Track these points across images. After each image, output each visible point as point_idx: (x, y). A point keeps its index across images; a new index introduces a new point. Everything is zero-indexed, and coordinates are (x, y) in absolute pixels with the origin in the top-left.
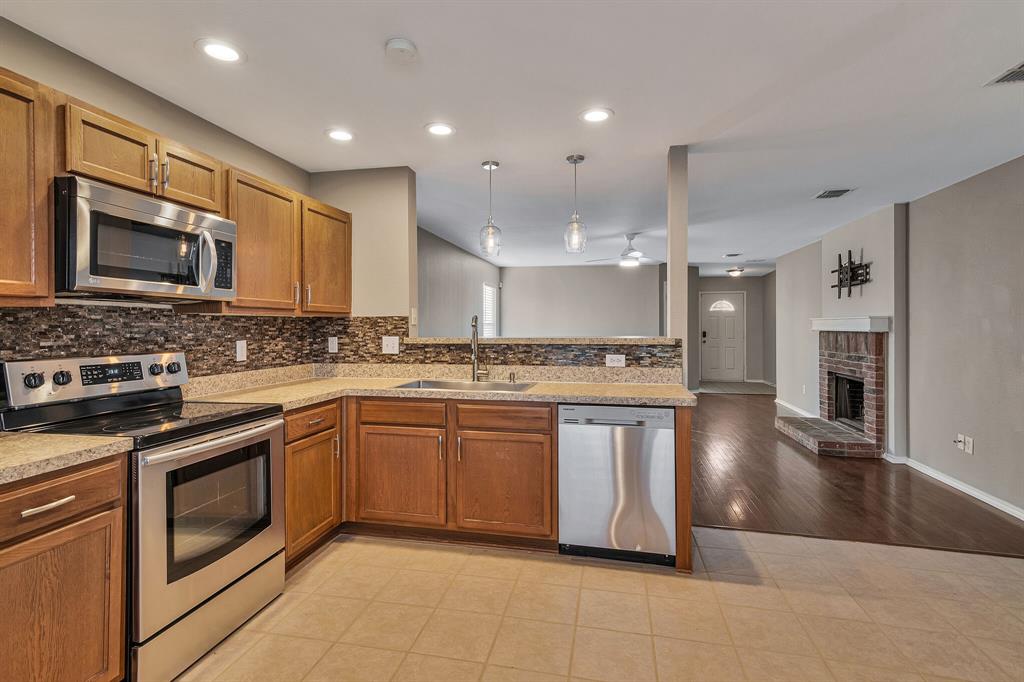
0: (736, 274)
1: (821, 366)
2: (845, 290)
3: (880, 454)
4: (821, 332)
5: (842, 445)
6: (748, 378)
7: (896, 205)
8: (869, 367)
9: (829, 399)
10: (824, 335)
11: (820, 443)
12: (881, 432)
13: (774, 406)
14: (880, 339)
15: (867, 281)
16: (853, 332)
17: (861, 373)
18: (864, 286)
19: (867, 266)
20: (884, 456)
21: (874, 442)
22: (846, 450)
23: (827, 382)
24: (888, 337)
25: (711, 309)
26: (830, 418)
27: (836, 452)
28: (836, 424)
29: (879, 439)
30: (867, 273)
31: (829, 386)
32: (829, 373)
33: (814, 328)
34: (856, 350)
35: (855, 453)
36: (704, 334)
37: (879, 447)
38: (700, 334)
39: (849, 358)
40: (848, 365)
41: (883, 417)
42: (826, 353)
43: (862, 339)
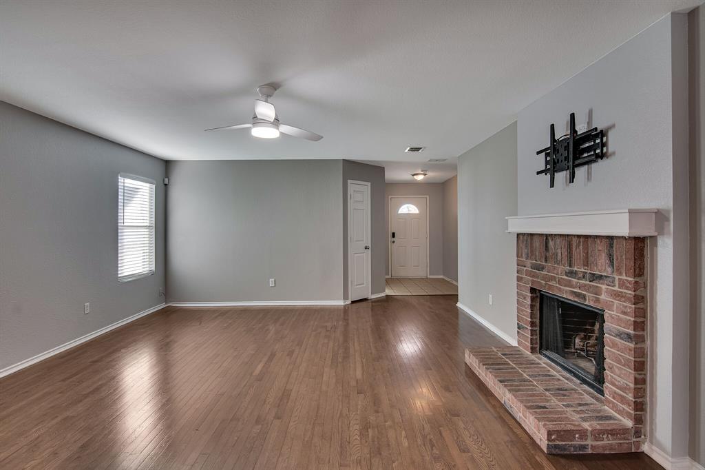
0: (420, 178)
1: (519, 279)
2: (561, 177)
3: (638, 444)
4: (518, 235)
5: (583, 434)
6: (430, 274)
7: (672, 13)
8: (617, 295)
9: (532, 324)
10: (525, 239)
11: (550, 433)
12: (640, 408)
13: (456, 312)
14: (640, 247)
15: (602, 156)
16: (579, 236)
17: (597, 300)
18: (594, 165)
19: (602, 134)
20: (645, 448)
21: (629, 423)
22: (589, 442)
23: (528, 302)
24: (655, 244)
25: (399, 212)
26: (533, 350)
27: (574, 446)
28: (543, 361)
29: (639, 420)
30: (603, 145)
31: (532, 306)
32: (533, 290)
33: (510, 230)
34: (586, 263)
35: (604, 447)
36: (393, 235)
37: (638, 433)
38: (390, 235)
39: (572, 274)
40: (569, 284)
41: (644, 381)
42: (528, 263)
43: (601, 246)
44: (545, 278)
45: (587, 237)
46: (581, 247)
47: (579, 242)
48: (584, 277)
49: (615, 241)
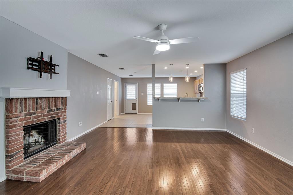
17: (58, 116)
32: (25, 127)
34: (55, 106)
42: (23, 114)
43: (60, 100)
44: (35, 118)
45: (55, 98)
46: (54, 101)
47: (53, 100)
48: (54, 110)
49: (63, 98)
